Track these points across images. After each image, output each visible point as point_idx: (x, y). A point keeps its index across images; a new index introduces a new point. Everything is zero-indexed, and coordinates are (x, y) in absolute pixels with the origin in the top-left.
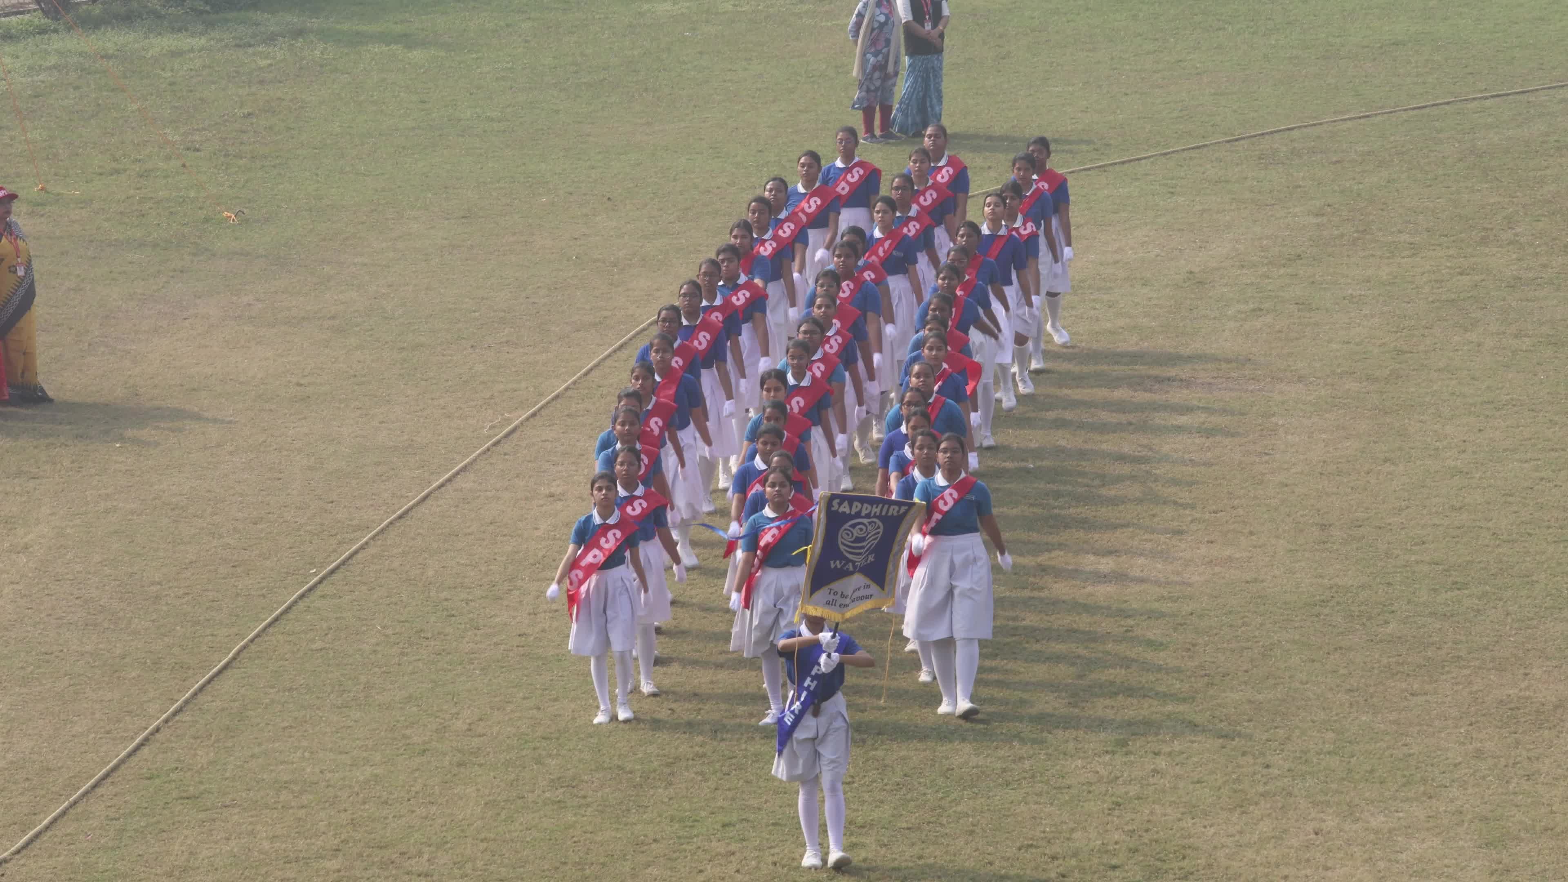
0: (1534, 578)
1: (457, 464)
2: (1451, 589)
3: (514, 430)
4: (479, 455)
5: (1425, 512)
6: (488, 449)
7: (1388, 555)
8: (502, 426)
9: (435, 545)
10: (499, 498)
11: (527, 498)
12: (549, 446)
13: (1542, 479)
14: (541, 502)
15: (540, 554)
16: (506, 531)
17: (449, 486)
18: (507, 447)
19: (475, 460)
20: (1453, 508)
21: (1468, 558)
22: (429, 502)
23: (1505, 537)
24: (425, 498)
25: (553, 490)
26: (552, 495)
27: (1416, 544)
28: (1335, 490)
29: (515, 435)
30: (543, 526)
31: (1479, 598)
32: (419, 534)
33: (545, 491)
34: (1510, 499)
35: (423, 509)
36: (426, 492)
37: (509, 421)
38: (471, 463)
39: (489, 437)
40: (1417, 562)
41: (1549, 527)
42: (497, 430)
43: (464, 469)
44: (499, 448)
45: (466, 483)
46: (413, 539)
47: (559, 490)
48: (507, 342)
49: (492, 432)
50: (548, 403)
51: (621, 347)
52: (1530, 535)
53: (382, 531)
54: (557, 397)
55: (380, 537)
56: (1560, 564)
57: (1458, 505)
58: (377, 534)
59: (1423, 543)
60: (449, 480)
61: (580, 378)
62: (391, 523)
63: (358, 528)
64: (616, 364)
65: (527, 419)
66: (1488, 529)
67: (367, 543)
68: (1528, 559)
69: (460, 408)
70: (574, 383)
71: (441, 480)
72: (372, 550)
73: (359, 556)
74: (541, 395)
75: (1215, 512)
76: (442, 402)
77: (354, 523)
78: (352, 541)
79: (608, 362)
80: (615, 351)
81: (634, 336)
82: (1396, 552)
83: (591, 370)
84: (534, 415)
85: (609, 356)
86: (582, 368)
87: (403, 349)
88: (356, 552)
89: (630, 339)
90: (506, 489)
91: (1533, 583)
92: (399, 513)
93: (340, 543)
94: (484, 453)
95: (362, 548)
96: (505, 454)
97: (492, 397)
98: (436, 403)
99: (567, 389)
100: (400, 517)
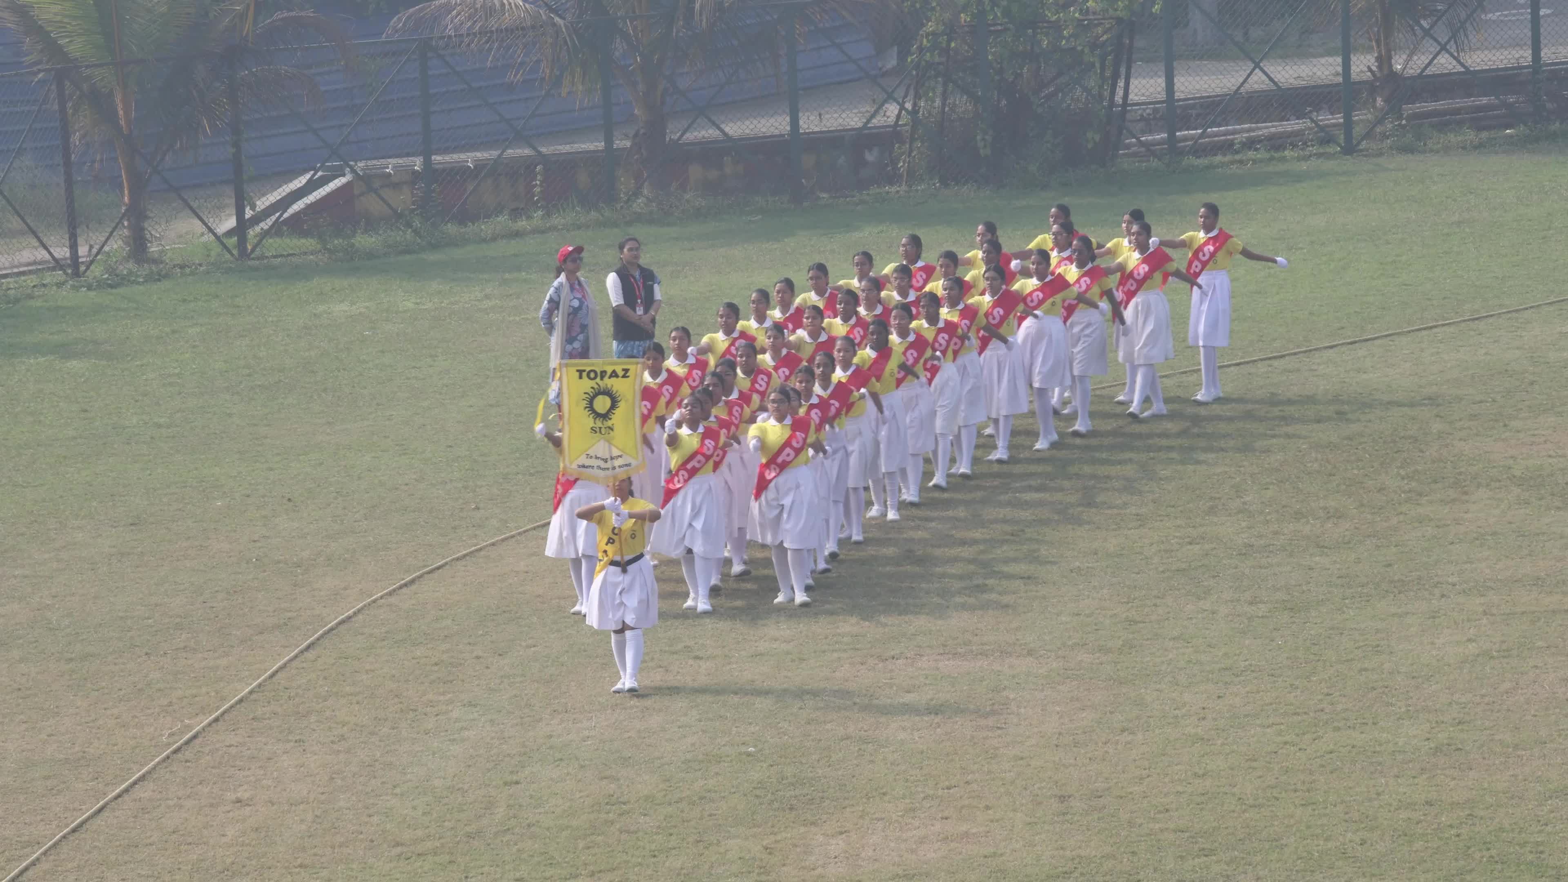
0: (1283, 842)
1: (134, 774)
2: (1198, 856)
3: (195, 737)
4: (159, 763)
5: (1167, 780)
6: (168, 757)
7: (1131, 824)
8: (182, 732)
9: (113, 858)
10: (181, 807)
11: (212, 805)
12: (233, 750)
13: (1286, 743)
14: (228, 808)
15: (229, 861)
16: (190, 840)
17: (126, 797)
18: (188, 754)
19: (154, 768)
20: (1196, 775)
21: (1215, 824)
22: (105, 814)
23: (1251, 802)
24: (100, 810)
25: (239, 795)
26: (239, 801)
27: (1160, 812)
28: (1072, 761)
29: (197, 742)
30: (231, 832)
31: (1228, 864)
32: (95, 847)
33: (231, 796)
34: (1254, 764)
35: (99, 821)
36: (101, 803)
37: (189, 728)
38: (149, 772)
39: (169, 745)
40: (1162, 831)
41: (1296, 791)
42: (176, 738)
43: (142, 778)
44: (180, 755)
45: (144, 792)
46: (89, 852)
47: (247, 795)
48: (185, 647)
49: (171, 740)
50: (232, 707)
51: (308, 648)
52: (1277, 799)
53: (55, 845)
54: (241, 701)
55: (53, 852)
56: (1308, 827)
57: (1201, 772)
58: (50, 848)
59: (1167, 811)
60: (126, 790)
61: (265, 680)
62: (64, 837)
63: (29, 844)
64: (304, 665)
65: (210, 725)
66: (1234, 795)
67: (38, 859)
68: (1276, 823)
69: (135, 717)
70: (260, 685)
71: (118, 791)
72: (45, 866)
73: (30, 873)
74: (223, 699)
75: (949, 788)
76: (115, 711)
77: (26, 838)
78: (20, 858)
79: (294, 664)
80: (302, 652)
81: (322, 636)
82: (1139, 821)
83: (277, 672)
84: (216, 720)
85: (296, 657)
86: (266, 671)
87: (71, 660)
88: (26, 869)
89: (318, 639)
90: (189, 797)
91: (1282, 847)
92: (72, 825)
93: (8, 861)
94: (164, 760)
95: (33, 864)
96: (187, 761)
97: (170, 704)
98: (109, 712)
99: (251, 692)
100: (74, 831)
